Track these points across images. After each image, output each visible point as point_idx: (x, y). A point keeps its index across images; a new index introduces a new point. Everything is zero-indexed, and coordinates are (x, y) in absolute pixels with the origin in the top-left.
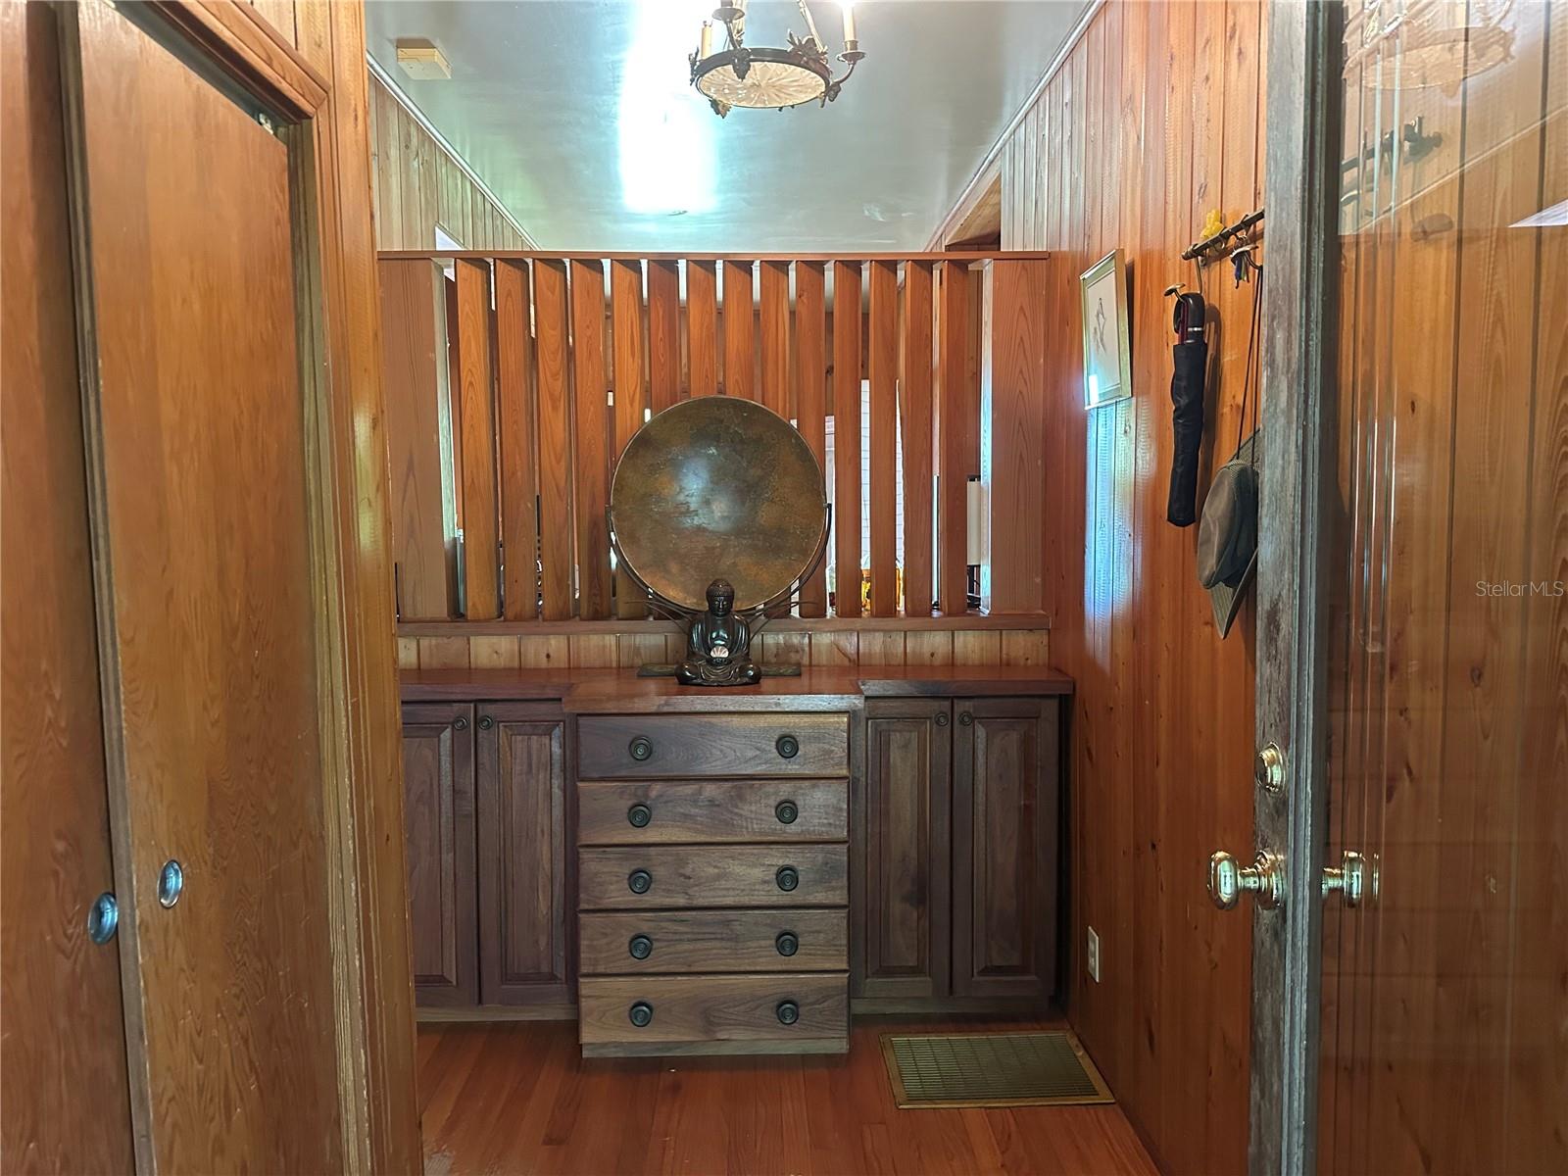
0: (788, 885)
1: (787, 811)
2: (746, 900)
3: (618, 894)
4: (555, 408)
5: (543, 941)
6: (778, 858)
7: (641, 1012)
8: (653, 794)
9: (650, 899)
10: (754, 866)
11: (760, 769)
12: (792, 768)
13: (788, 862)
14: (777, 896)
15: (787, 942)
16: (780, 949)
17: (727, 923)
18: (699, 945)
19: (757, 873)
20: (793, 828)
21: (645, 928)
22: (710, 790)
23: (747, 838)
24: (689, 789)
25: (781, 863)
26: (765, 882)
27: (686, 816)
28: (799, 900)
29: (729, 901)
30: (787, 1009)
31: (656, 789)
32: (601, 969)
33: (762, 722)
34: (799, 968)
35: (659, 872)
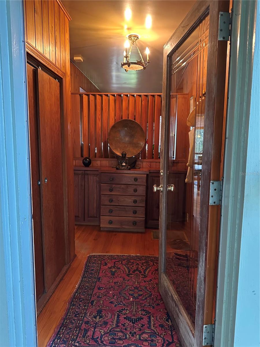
0: (135, 202)
1: (135, 191)
2: (128, 205)
3: (107, 203)
4: (99, 121)
5: (95, 211)
6: (134, 198)
7: (111, 222)
8: (113, 186)
9: (112, 204)
10: (130, 199)
11: (131, 183)
12: (136, 183)
13: (135, 199)
14: (133, 204)
15: (135, 212)
16: (133, 213)
17: (125, 208)
18: (120, 212)
19: (130, 200)
20: (136, 193)
21: (112, 208)
22: (123, 186)
23: (129, 195)
24: (119, 186)
25: (134, 199)
26: (131, 202)
27: (119, 190)
28: (137, 205)
29: (125, 205)
30: (135, 223)
31: (114, 186)
32: (104, 215)
33: (132, 175)
34: (137, 217)
35: (114, 199)
